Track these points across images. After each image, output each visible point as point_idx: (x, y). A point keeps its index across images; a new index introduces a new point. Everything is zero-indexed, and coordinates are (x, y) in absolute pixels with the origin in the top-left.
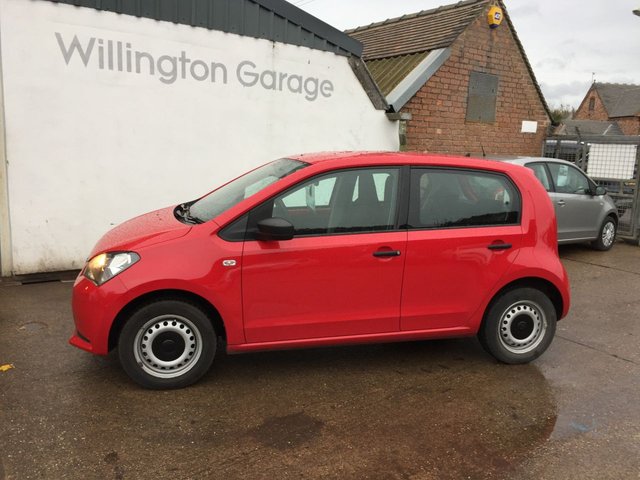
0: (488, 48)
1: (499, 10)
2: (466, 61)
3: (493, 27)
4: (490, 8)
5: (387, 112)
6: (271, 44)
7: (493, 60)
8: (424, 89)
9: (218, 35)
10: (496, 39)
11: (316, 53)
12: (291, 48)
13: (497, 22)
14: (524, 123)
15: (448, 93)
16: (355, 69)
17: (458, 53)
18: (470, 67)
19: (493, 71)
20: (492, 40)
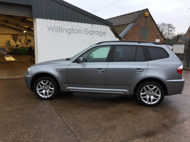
0: (145, 22)
1: (148, 13)
2: (139, 25)
3: (146, 17)
4: (145, 12)
5: (119, 39)
6: (92, 25)
7: (147, 25)
8: (129, 33)
9: (80, 24)
10: (147, 20)
11: (102, 26)
12: (96, 25)
13: (147, 16)
14: (156, 40)
15: (135, 33)
16: (111, 29)
17: (137, 24)
18: (141, 27)
19: (147, 28)
20: (146, 20)
